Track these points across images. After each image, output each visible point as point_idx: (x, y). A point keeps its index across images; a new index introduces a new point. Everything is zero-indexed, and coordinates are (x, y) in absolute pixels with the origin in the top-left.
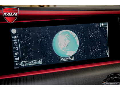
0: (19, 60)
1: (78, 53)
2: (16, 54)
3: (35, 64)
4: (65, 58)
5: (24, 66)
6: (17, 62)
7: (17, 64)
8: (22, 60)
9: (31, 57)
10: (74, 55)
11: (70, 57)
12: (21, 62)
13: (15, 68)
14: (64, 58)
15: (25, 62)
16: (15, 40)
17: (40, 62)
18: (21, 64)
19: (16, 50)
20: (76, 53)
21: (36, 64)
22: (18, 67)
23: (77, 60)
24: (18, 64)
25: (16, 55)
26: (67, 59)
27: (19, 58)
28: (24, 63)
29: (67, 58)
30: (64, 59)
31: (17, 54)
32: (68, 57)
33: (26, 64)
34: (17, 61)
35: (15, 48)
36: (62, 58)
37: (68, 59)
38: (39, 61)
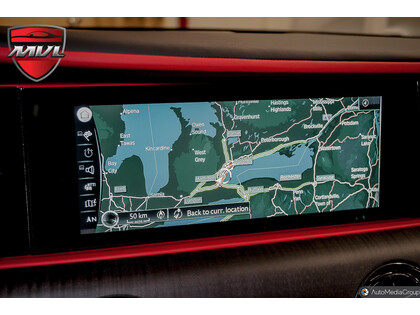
0: (96, 208)
2: (88, 187)
6: (91, 215)
7: (89, 219)
13: (84, 232)
16: (86, 142)
18: (103, 219)
19: (89, 175)
21: (149, 221)
24: (94, 219)
25: (89, 192)
27: (98, 201)
31: (91, 189)
33: (119, 219)
34: (89, 209)
35: (87, 170)
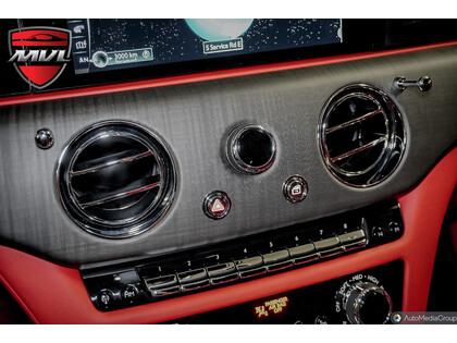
0: (87, 49)
1: (256, 29)
2: (77, 30)
3: (133, 61)
4: (219, 43)
5: (101, 65)
6: (83, 55)
7: (81, 60)
8: (94, 48)
9: (120, 40)
10: (244, 37)
11: (233, 41)
12: (92, 54)
13: (78, 72)
14: (215, 44)
15: (105, 54)
17: (147, 55)
18: (94, 60)
20: (249, 30)
21: (135, 60)
22: (87, 71)
23: (252, 49)
24: (86, 60)
25: (78, 34)
26: (224, 48)
27: (87, 42)
28: (103, 58)
29: (225, 43)
30: (215, 47)
31: (80, 31)
32: (227, 43)
33: (109, 59)
34: (80, 50)
36: (209, 44)
37: (227, 46)
38: (146, 52)
